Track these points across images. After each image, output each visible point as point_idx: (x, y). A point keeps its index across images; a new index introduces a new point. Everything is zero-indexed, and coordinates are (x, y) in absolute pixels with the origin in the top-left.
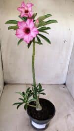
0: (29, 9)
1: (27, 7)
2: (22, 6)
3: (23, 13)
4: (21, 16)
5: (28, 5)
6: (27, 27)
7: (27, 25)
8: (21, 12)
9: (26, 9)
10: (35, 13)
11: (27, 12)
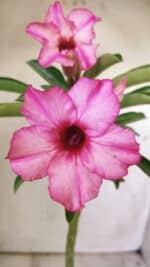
0: (81, 36)
1: (72, 25)
2: (51, 18)
3: (53, 50)
4: (43, 61)
5: (78, 19)
6: (73, 118)
7: (74, 108)
8: (45, 42)
9: (66, 33)
10: (113, 51)
11: (66, 45)
